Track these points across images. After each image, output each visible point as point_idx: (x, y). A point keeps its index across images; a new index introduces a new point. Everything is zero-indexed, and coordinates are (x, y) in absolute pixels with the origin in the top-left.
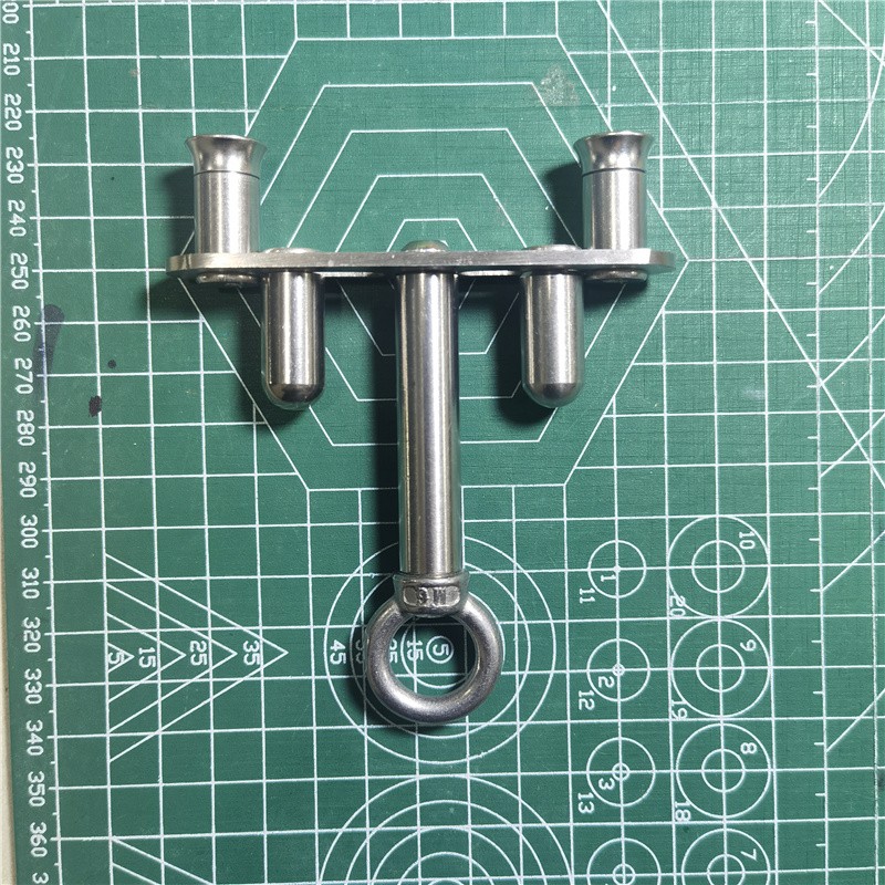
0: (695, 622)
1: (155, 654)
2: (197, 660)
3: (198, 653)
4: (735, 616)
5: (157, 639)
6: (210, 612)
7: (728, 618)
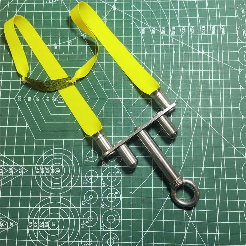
0: (107, 167)
1: (2, 170)
2: (10, 172)
3: (10, 170)
4: (115, 166)
5: (3, 167)
6: (14, 162)
7: (114, 167)
